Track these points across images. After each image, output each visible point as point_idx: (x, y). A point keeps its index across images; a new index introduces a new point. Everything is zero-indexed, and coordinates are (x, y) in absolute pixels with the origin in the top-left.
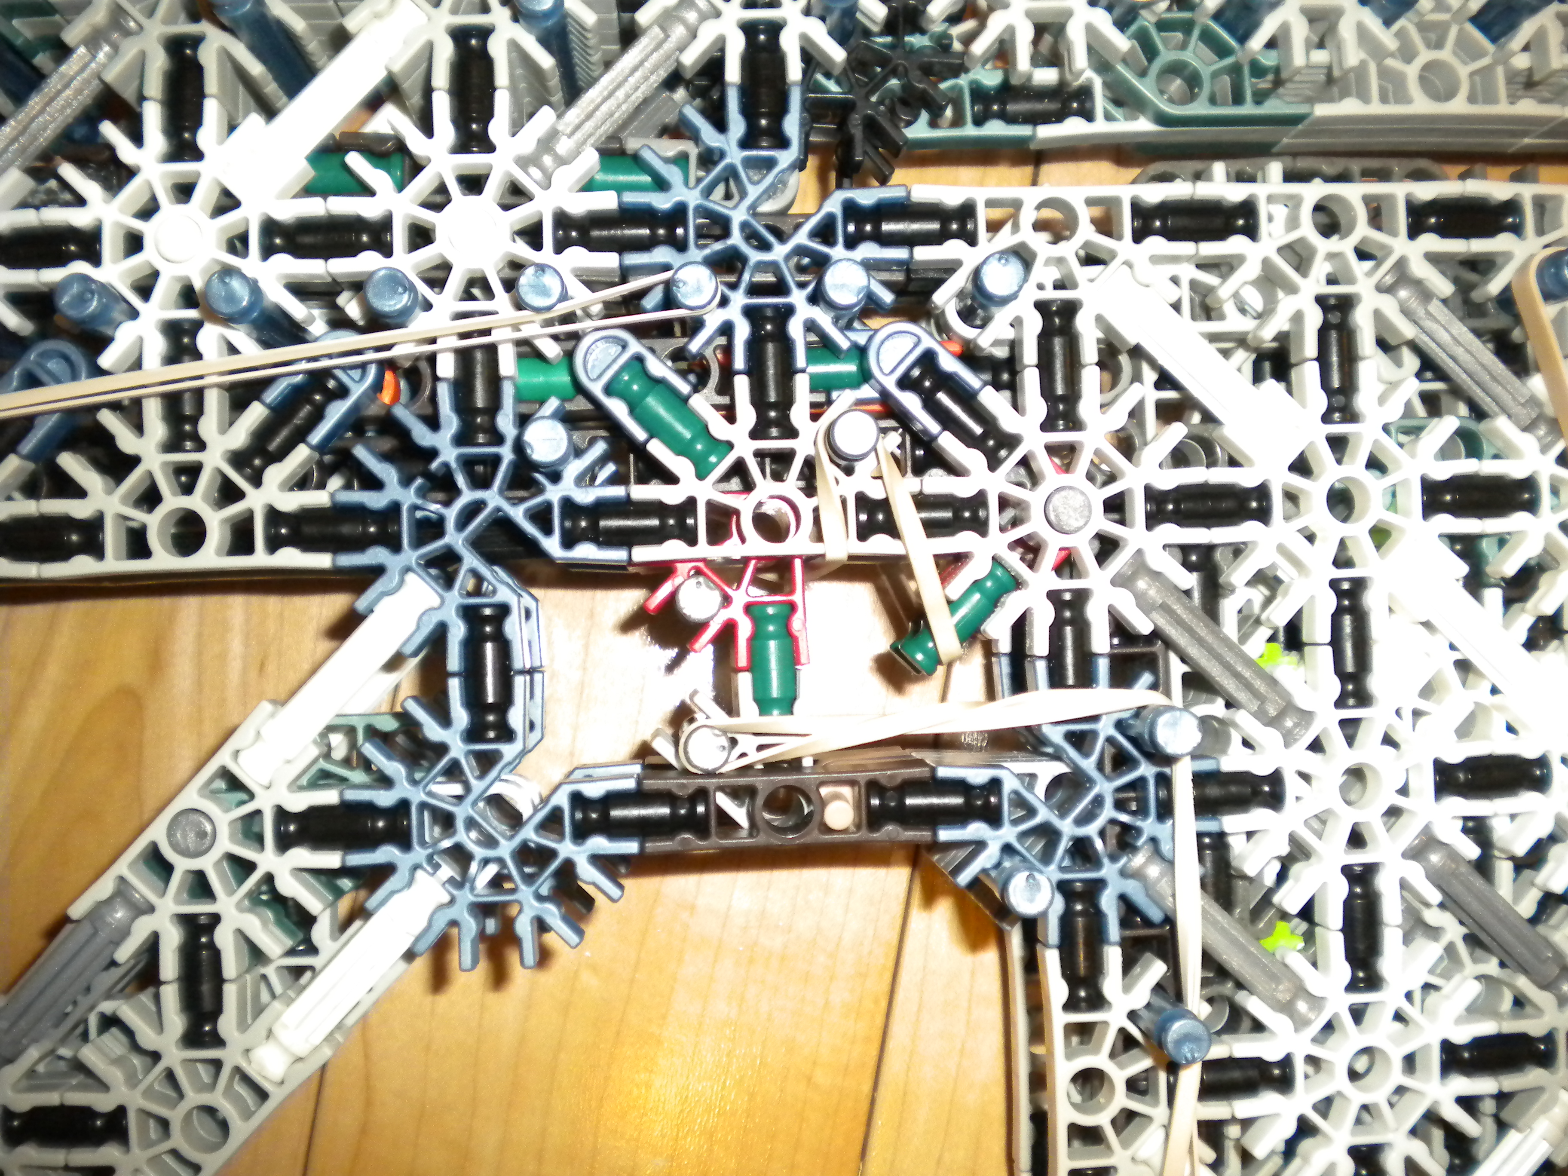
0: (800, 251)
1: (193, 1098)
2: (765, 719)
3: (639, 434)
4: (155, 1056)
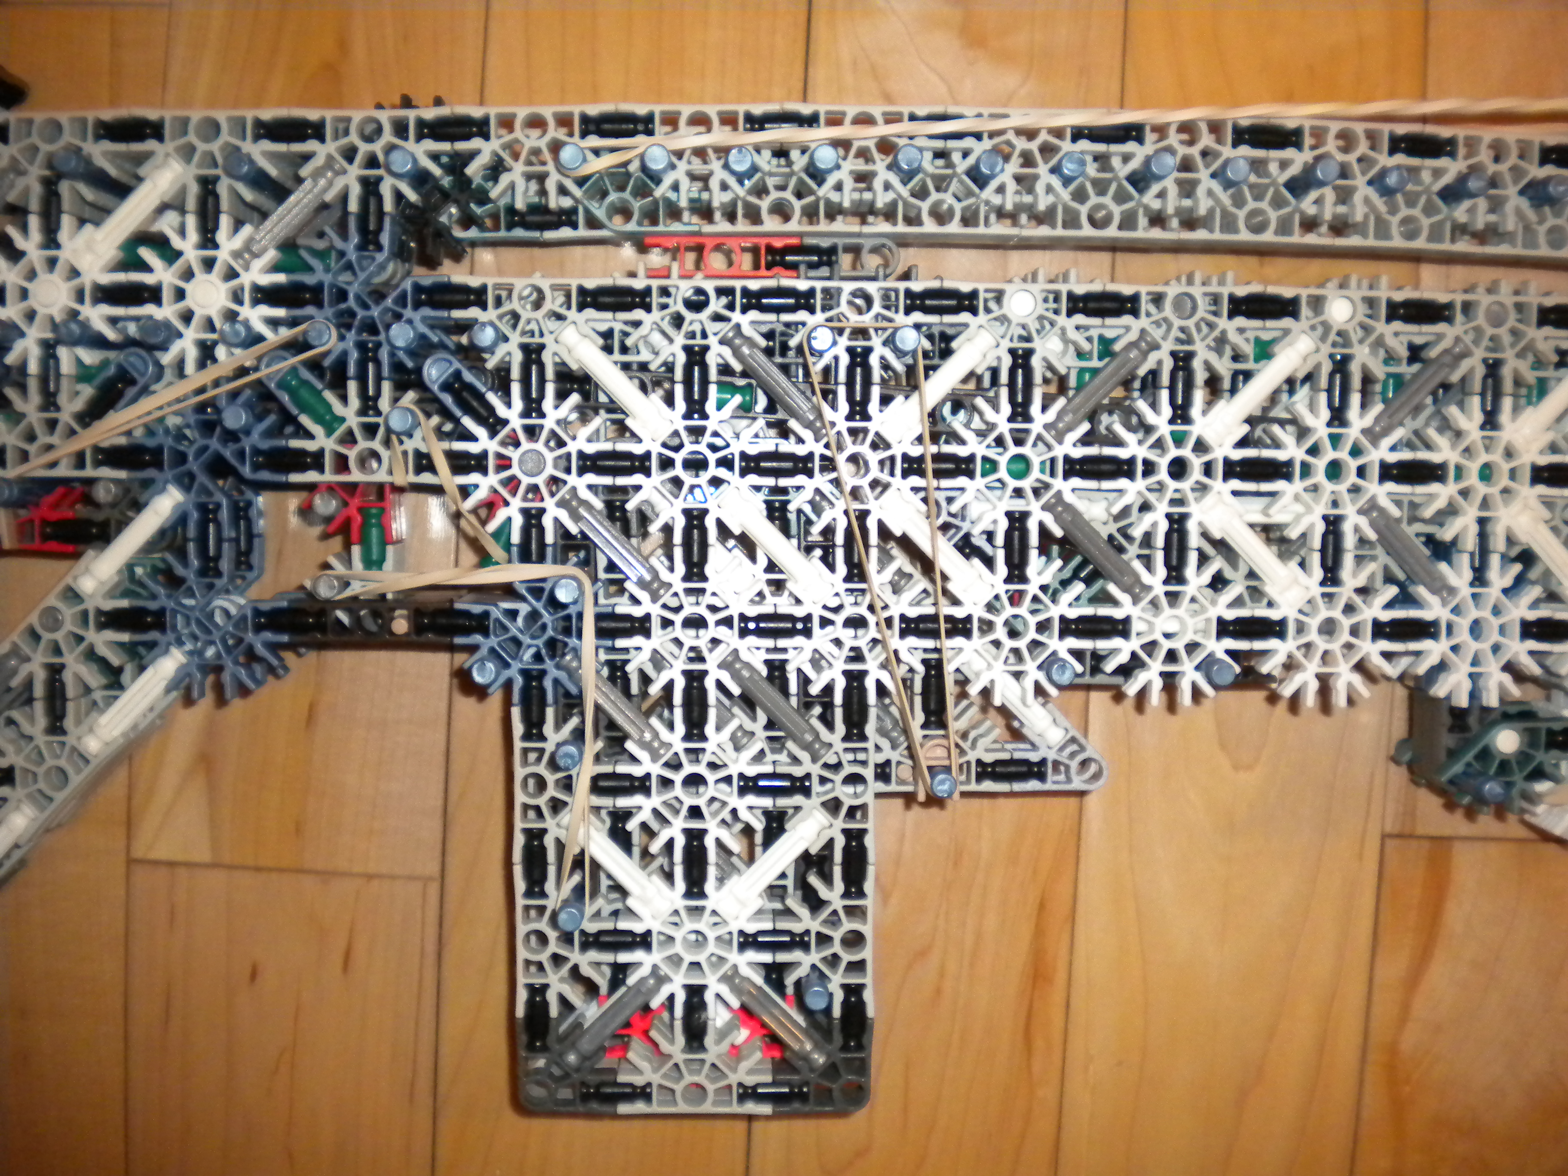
0: (387, 310)
1: (50, 762)
2: (367, 572)
3: (294, 411)
4: (30, 738)
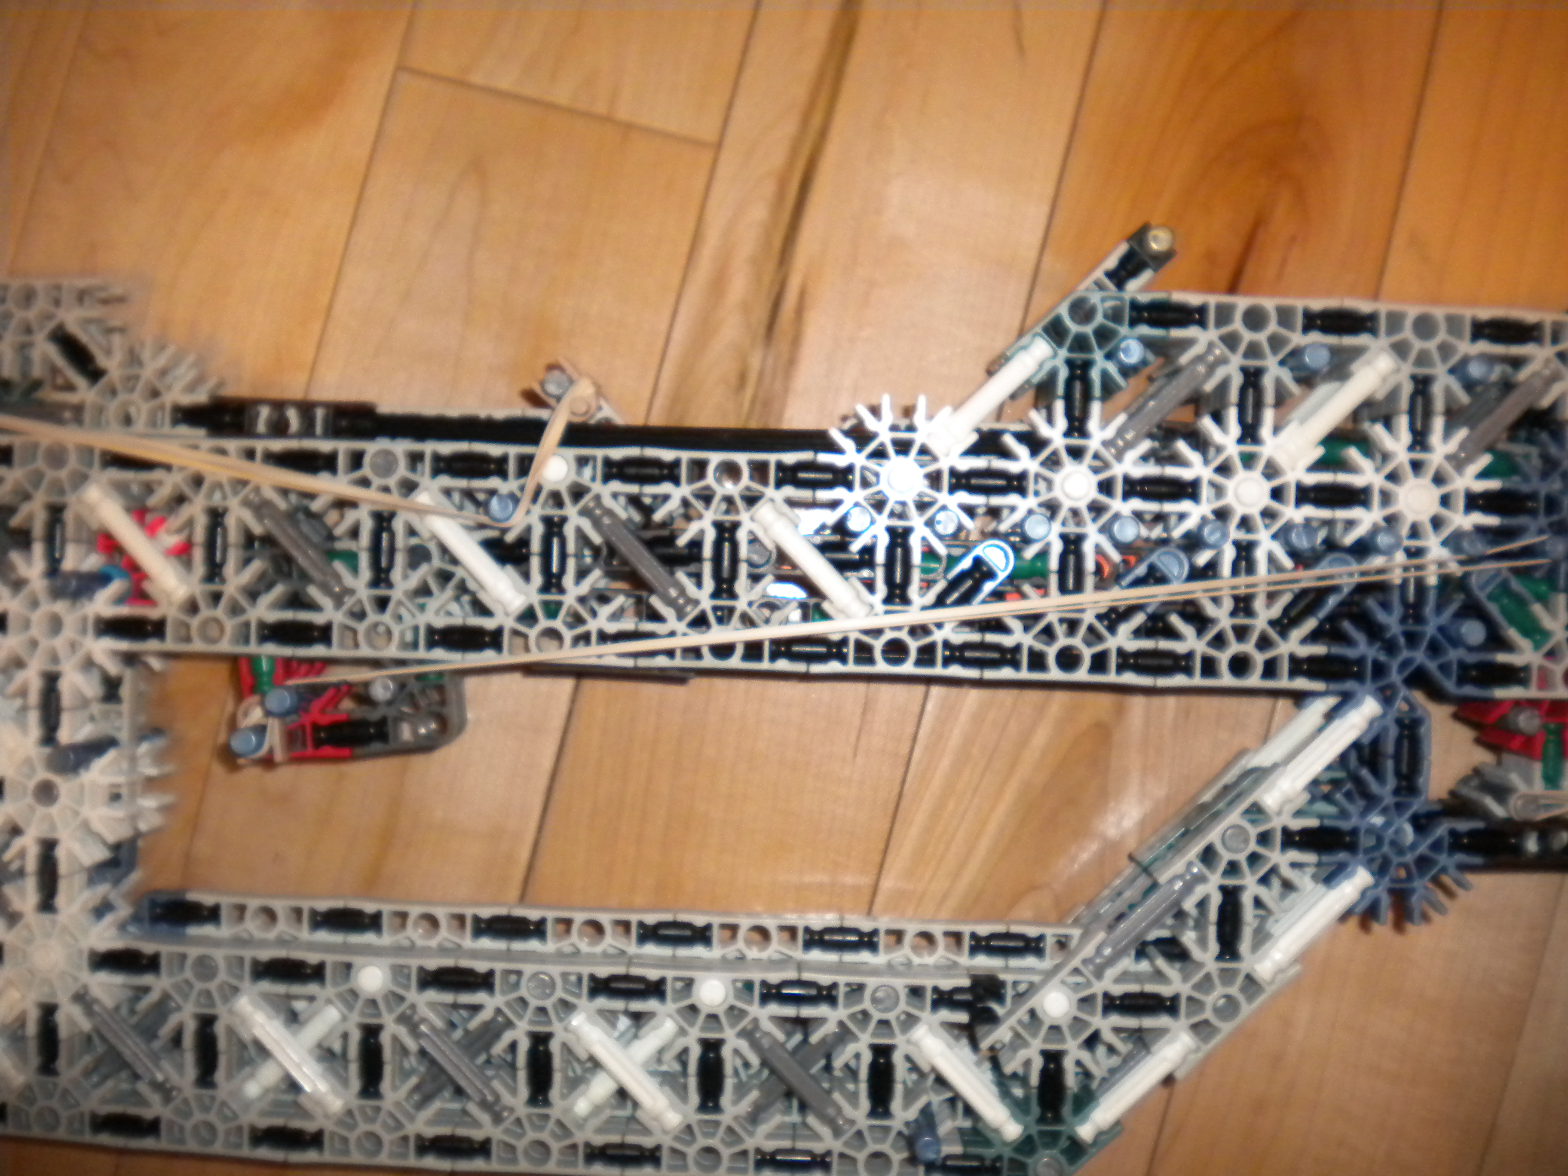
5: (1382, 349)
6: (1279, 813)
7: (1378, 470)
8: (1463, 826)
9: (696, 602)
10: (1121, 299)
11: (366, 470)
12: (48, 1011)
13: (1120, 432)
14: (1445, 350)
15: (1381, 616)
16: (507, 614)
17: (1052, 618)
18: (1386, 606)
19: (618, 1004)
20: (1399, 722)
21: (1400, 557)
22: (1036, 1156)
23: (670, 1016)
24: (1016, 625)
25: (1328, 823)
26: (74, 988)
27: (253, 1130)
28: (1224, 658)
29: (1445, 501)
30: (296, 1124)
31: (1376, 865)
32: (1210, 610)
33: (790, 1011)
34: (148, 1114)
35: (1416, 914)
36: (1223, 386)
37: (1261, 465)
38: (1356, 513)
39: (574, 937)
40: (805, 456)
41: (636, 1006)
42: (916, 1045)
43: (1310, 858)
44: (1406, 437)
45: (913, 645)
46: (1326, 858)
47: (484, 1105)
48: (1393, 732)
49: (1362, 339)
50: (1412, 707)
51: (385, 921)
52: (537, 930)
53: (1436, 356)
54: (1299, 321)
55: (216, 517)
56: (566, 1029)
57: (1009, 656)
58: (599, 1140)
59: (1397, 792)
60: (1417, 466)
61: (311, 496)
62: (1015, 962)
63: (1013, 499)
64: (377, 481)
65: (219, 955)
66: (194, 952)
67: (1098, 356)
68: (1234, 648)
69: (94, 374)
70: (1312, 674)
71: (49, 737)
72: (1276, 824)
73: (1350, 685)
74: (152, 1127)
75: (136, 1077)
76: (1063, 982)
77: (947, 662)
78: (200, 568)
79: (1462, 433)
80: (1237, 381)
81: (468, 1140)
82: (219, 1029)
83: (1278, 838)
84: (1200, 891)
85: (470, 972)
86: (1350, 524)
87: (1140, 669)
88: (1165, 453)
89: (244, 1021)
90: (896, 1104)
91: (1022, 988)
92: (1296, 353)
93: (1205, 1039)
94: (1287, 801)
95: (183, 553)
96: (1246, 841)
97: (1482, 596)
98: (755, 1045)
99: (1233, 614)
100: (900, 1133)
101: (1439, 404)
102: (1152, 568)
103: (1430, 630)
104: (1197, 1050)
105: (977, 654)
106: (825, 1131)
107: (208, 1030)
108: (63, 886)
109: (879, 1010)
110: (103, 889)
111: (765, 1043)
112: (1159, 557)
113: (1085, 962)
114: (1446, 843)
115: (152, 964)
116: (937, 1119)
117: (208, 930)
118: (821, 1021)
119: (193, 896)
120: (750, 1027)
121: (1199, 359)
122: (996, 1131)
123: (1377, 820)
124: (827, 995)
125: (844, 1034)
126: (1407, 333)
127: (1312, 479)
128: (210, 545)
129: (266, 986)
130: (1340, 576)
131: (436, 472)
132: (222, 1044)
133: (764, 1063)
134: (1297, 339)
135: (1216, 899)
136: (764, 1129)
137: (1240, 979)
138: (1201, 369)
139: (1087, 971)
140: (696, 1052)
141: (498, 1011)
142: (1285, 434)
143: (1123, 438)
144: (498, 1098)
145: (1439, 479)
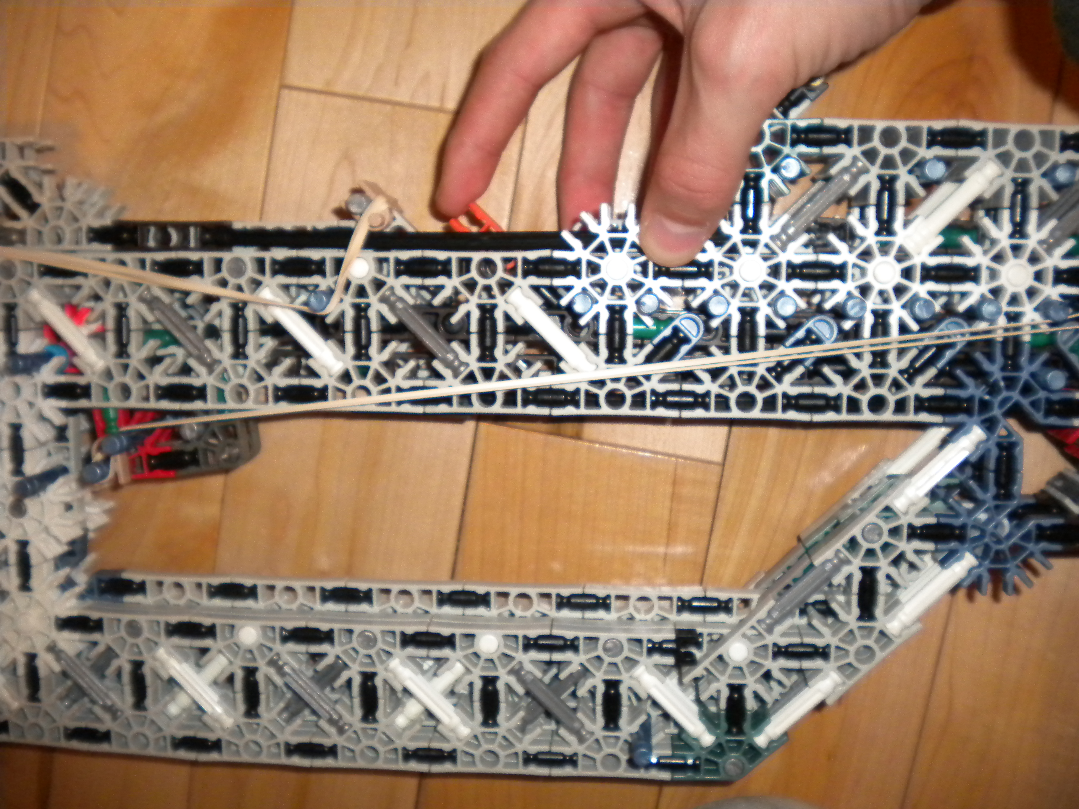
5: (990, 159)
6: (906, 513)
7: (985, 252)
8: (1047, 522)
9: (467, 365)
10: (785, 125)
11: (225, 273)
12: (31, 657)
13: (784, 229)
14: (1040, 158)
15: (986, 366)
16: (331, 376)
17: (733, 371)
18: (990, 357)
19: (422, 652)
20: (1000, 446)
21: (1002, 321)
22: (725, 757)
23: (459, 661)
24: (706, 377)
25: (943, 520)
26: (46, 642)
27: (173, 739)
28: (864, 399)
29: (1038, 276)
30: (202, 734)
31: (979, 551)
32: (854, 363)
33: (545, 656)
34: (102, 728)
35: (1010, 588)
36: (865, 190)
37: (894, 251)
38: (967, 286)
39: (393, 603)
40: (545, 253)
41: (435, 653)
42: (637, 680)
43: (929, 546)
44: (1007, 228)
45: (629, 394)
46: (940, 546)
47: (331, 721)
48: (994, 453)
49: (974, 151)
50: (1010, 434)
51: (260, 591)
52: (367, 597)
53: (1032, 163)
54: (924, 139)
55: (121, 309)
56: (386, 669)
57: (700, 400)
58: (412, 746)
59: (996, 497)
60: (1016, 249)
61: (187, 293)
62: (711, 618)
63: (701, 282)
64: (232, 281)
65: (142, 620)
66: (126, 618)
67: (767, 169)
68: (873, 391)
69: (32, 207)
70: (931, 410)
71: (18, 470)
72: (904, 521)
73: (961, 418)
74: (106, 736)
75: (93, 702)
76: (744, 636)
77: (654, 405)
78: (112, 347)
79: (1052, 223)
80: (875, 186)
81: (321, 746)
82: (146, 670)
83: (905, 531)
84: (846, 570)
85: (317, 630)
86: (964, 295)
87: (799, 408)
88: (820, 242)
89: (163, 664)
90: (623, 721)
91: (715, 637)
92: (921, 164)
93: (849, 677)
94: (913, 504)
95: (99, 336)
96: (880, 535)
97: (1065, 348)
98: (521, 680)
99: (872, 366)
100: (626, 741)
101: (1034, 201)
102: (809, 332)
103: (1024, 375)
104: (844, 683)
105: (676, 399)
106: (572, 739)
107: (139, 672)
108: (34, 572)
109: (609, 656)
110: (64, 572)
111: (529, 677)
112: (814, 323)
113: (759, 622)
114: (1034, 535)
115: (97, 626)
116: (653, 730)
117: (138, 599)
118: (569, 663)
119: (126, 576)
120: (517, 667)
121: (845, 170)
122: (696, 740)
123: (982, 516)
124: (572, 645)
125: (585, 672)
126: (1010, 145)
127: (933, 261)
128: (119, 331)
129: (176, 640)
130: (955, 335)
131: (275, 273)
132: (149, 680)
133: (528, 693)
134: (923, 152)
135: (858, 577)
136: (529, 737)
137: (876, 634)
138: (847, 177)
139: (761, 629)
140: (478, 685)
141: (338, 657)
142: (912, 227)
143: (786, 234)
144: (340, 717)
145: (1034, 259)
